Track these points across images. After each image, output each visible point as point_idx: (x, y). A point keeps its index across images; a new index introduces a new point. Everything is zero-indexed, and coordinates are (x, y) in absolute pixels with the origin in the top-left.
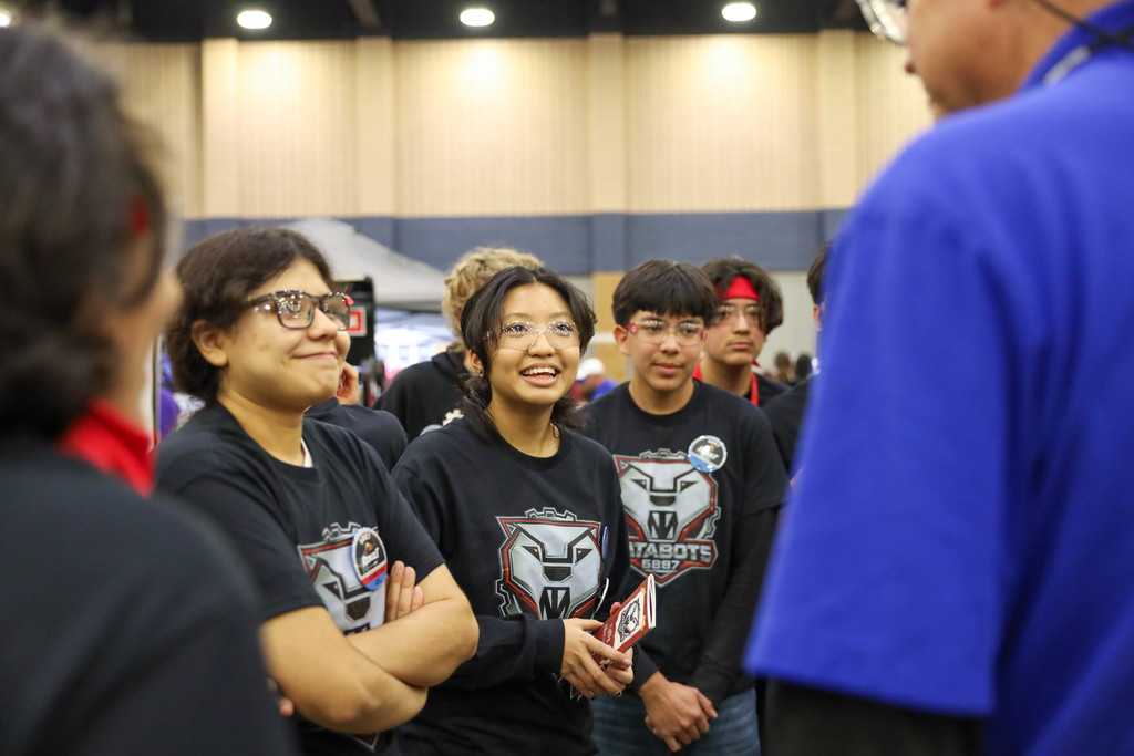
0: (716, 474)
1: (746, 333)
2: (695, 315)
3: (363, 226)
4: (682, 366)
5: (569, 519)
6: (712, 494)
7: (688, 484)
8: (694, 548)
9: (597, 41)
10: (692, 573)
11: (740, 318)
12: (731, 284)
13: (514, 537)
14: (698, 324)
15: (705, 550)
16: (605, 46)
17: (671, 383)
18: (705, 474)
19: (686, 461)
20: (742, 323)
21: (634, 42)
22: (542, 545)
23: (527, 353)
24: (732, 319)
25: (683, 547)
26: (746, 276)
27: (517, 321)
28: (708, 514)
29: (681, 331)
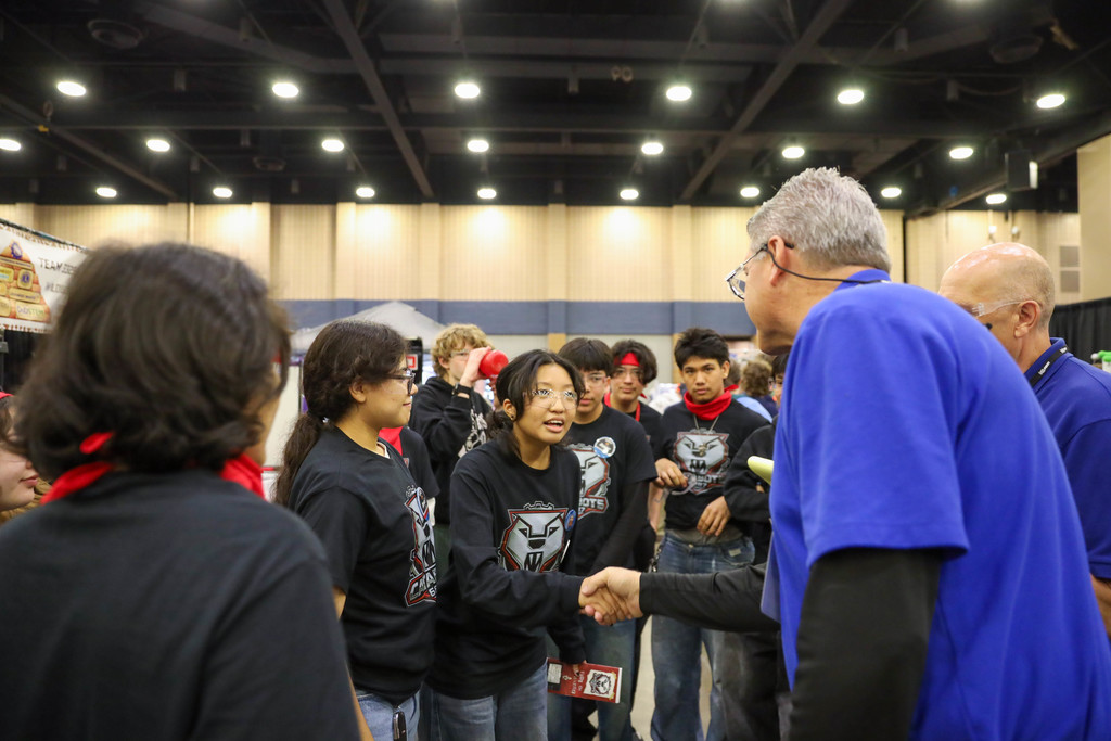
0: (608, 459)
1: (630, 384)
2: (598, 369)
3: (420, 306)
4: (593, 399)
5: (550, 508)
6: (606, 471)
7: (593, 464)
8: (593, 501)
9: (551, 207)
10: (592, 514)
11: (628, 376)
12: (624, 357)
13: (515, 523)
14: (602, 374)
15: (600, 502)
16: (557, 211)
17: (587, 409)
18: (602, 459)
19: (592, 451)
20: (628, 378)
21: (572, 209)
22: (530, 527)
23: (549, 410)
24: (624, 375)
25: (588, 500)
26: (633, 352)
27: (544, 388)
28: (603, 482)
29: (592, 379)
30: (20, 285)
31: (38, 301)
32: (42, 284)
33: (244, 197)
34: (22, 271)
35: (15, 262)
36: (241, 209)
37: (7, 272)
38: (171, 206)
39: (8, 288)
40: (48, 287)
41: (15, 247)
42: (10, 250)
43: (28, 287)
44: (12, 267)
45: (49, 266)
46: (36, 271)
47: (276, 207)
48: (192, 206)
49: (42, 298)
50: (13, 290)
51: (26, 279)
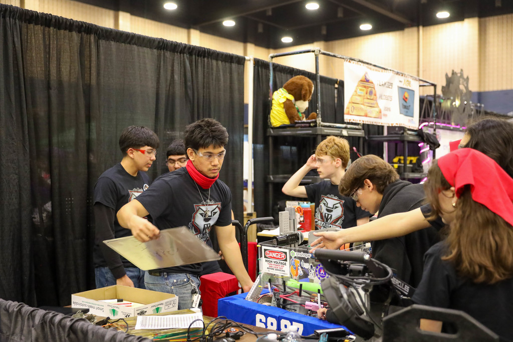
30: (369, 97)
31: (375, 106)
32: (378, 95)
33: (458, 16)
34: (370, 89)
35: (367, 84)
36: (457, 25)
37: (363, 90)
38: (407, 30)
39: (364, 99)
40: (380, 97)
41: (366, 75)
42: (364, 77)
43: (372, 98)
44: (365, 87)
45: (381, 84)
46: (376, 88)
47: (483, 19)
48: (421, 28)
49: (377, 104)
50: (366, 101)
51: (371, 93)
